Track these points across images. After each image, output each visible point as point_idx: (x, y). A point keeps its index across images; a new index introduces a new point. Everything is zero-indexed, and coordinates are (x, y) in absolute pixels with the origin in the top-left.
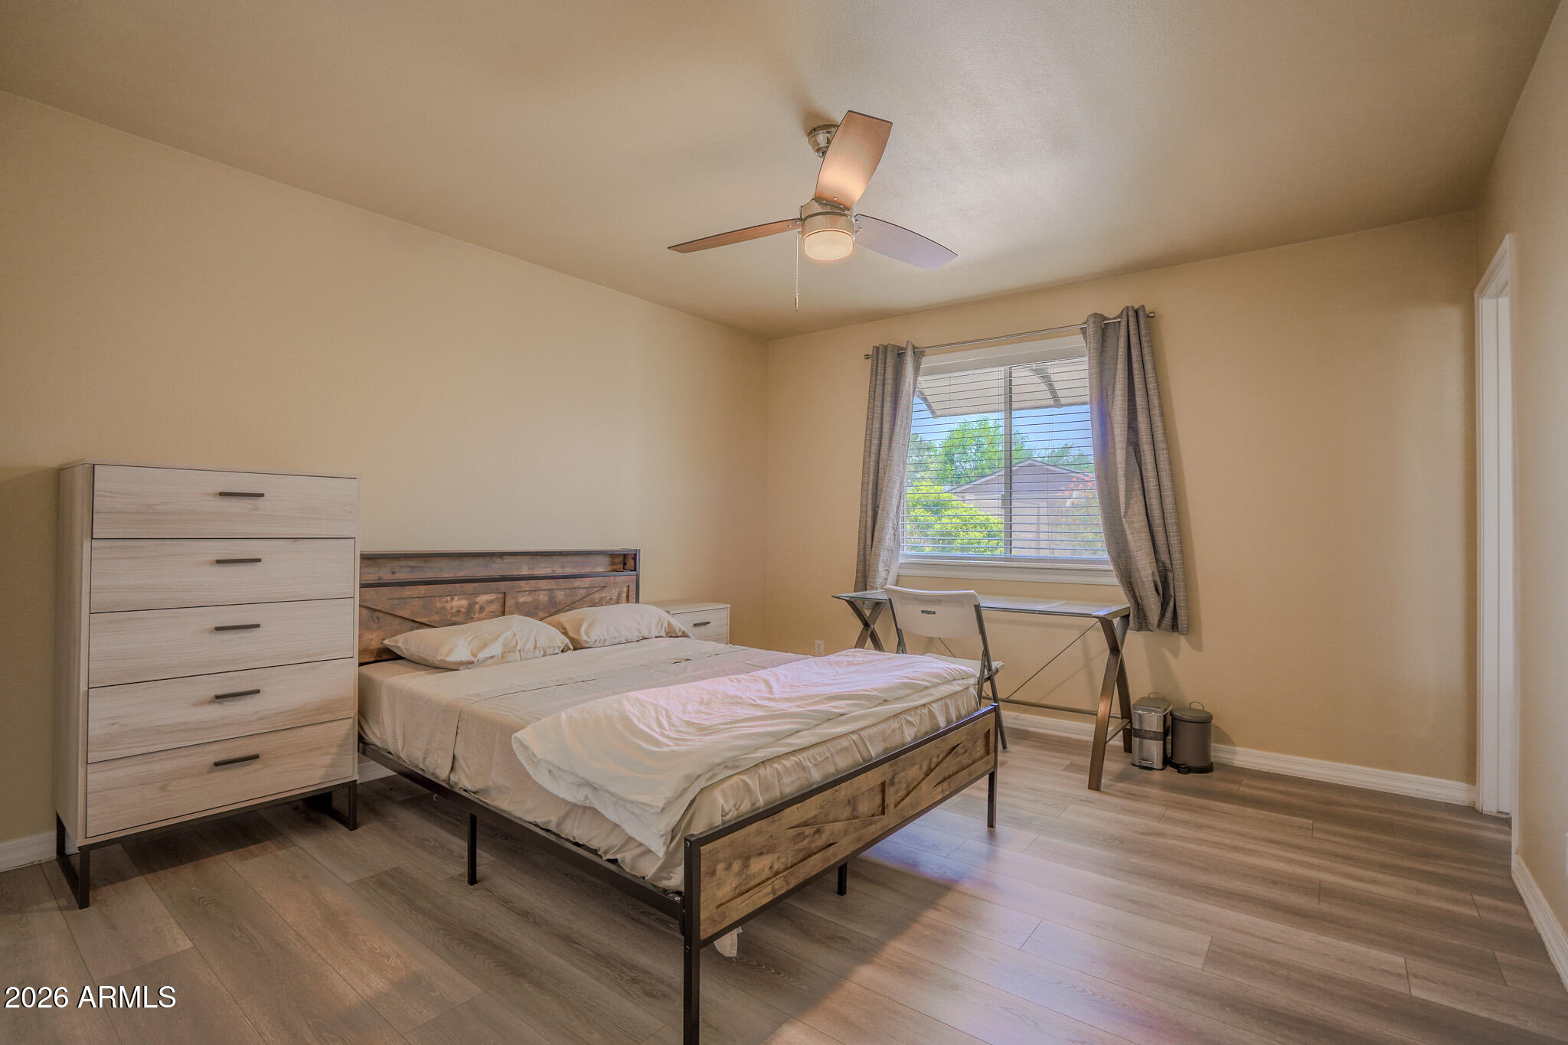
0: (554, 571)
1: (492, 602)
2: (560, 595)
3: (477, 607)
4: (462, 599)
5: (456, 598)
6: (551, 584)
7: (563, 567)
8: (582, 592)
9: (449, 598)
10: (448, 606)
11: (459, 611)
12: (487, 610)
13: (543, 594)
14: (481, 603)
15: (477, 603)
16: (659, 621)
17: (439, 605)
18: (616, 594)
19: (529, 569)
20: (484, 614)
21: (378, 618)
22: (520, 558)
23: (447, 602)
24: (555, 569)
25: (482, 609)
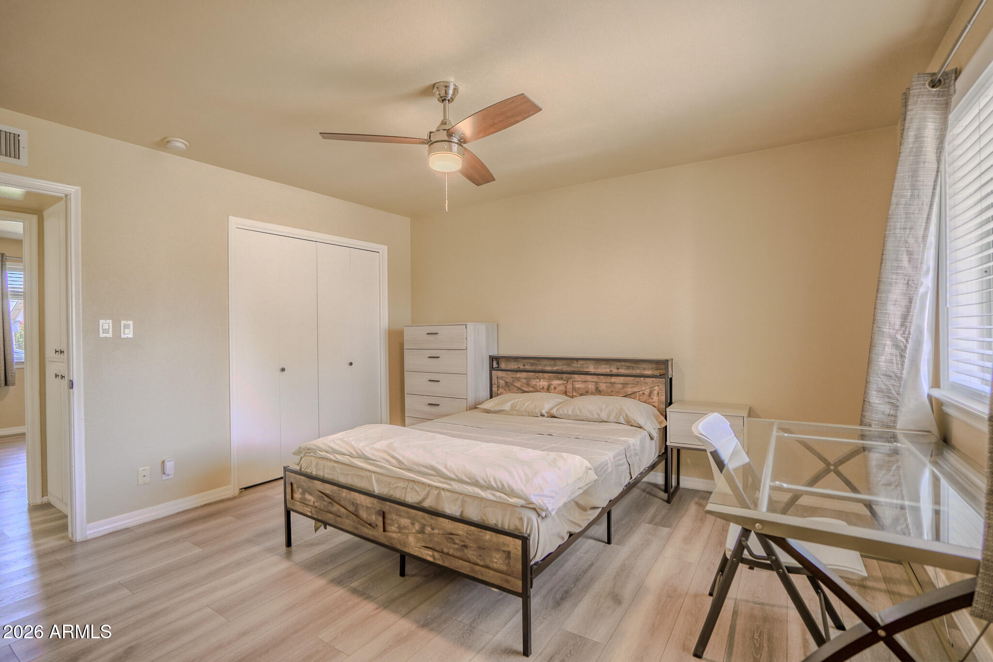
0: (611, 371)
1: (560, 385)
2: (603, 387)
3: (553, 387)
4: (544, 382)
5: (542, 380)
6: (595, 379)
7: (618, 369)
8: (620, 386)
9: (538, 380)
10: (538, 384)
11: (543, 388)
12: (557, 389)
13: (591, 384)
14: (554, 384)
15: (552, 384)
16: (619, 412)
17: (534, 383)
18: (648, 390)
19: (594, 368)
20: (556, 391)
21: (509, 385)
22: (588, 362)
23: (537, 382)
24: (612, 369)
25: (555, 388)
